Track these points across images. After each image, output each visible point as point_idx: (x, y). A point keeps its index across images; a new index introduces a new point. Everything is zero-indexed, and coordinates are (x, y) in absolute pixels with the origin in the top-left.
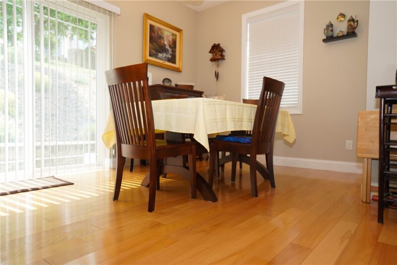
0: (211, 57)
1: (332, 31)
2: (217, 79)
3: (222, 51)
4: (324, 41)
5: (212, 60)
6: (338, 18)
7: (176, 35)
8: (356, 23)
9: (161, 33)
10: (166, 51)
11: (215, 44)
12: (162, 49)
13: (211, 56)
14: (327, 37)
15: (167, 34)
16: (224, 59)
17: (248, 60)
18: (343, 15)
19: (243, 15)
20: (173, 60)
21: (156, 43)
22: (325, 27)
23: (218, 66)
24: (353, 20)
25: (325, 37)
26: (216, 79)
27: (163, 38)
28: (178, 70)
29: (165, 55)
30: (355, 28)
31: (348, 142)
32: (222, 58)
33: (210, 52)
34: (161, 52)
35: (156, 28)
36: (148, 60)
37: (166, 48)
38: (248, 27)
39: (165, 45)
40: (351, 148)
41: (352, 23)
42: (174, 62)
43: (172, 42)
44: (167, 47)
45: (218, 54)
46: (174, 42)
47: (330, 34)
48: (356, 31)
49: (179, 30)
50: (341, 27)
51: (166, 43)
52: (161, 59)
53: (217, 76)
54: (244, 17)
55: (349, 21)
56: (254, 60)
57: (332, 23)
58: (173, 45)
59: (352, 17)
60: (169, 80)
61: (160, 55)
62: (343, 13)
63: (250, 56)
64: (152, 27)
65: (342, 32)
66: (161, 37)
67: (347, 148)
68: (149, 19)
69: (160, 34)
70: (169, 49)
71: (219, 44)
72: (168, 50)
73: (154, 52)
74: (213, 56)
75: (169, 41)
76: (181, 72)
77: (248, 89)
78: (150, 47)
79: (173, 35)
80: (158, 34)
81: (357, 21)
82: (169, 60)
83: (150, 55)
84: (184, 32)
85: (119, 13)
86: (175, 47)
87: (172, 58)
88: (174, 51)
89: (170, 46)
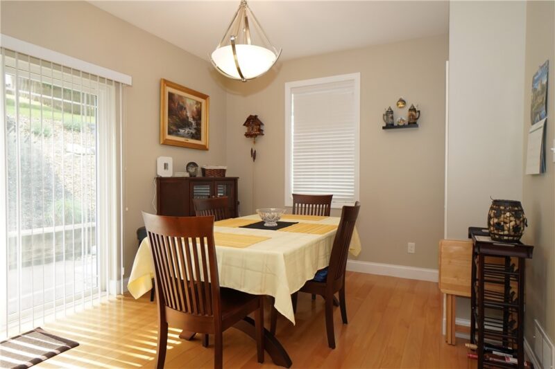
0: (246, 131)
1: (392, 118)
2: (254, 158)
3: (260, 124)
4: (384, 128)
5: (247, 135)
6: (398, 105)
7: (201, 103)
8: (418, 114)
9: (183, 102)
10: (188, 125)
11: (251, 116)
12: (184, 123)
13: (245, 129)
14: (387, 125)
15: (190, 102)
16: (263, 135)
17: (293, 137)
18: (403, 102)
19: (286, 84)
20: (197, 135)
21: (176, 115)
22: (385, 113)
23: (254, 142)
24: (414, 110)
25: (385, 125)
26: (252, 158)
27: (185, 109)
28: (204, 148)
29: (187, 130)
30: (417, 119)
31: (410, 244)
32: (261, 132)
33: (244, 125)
34: (182, 128)
35: (176, 97)
36: (166, 139)
37: (188, 121)
38: (293, 98)
39: (188, 117)
40: (413, 252)
41: (414, 113)
42: (199, 138)
43: (196, 113)
44: (191, 120)
45: (256, 128)
46: (199, 112)
47: (390, 121)
48: (418, 122)
49: (205, 97)
50: (402, 115)
51: (189, 114)
52: (183, 137)
53: (254, 155)
54: (288, 86)
55: (410, 110)
56: (300, 139)
57: (393, 109)
58: (198, 116)
59: (413, 106)
60: (194, 164)
61: (182, 131)
62: (403, 99)
63: (294, 133)
64: (171, 95)
65: (403, 120)
66: (182, 108)
67: (409, 251)
68: (167, 85)
69: (181, 103)
70: (193, 122)
71: (256, 116)
72: (192, 124)
73: (174, 128)
74: (249, 130)
75: (193, 112)
76: (207, 150)
77: (293, 173)
78: (169, 123)
79: (198, 103)
80: (179, 104)
81: (419, 112)
82: (193, 137)
83: (170, 133)
84: (211, 99)
85: (131, 84)
86: (200, 119)
87: (196, 133)
88: (199, 124)
89: (193, 118)
